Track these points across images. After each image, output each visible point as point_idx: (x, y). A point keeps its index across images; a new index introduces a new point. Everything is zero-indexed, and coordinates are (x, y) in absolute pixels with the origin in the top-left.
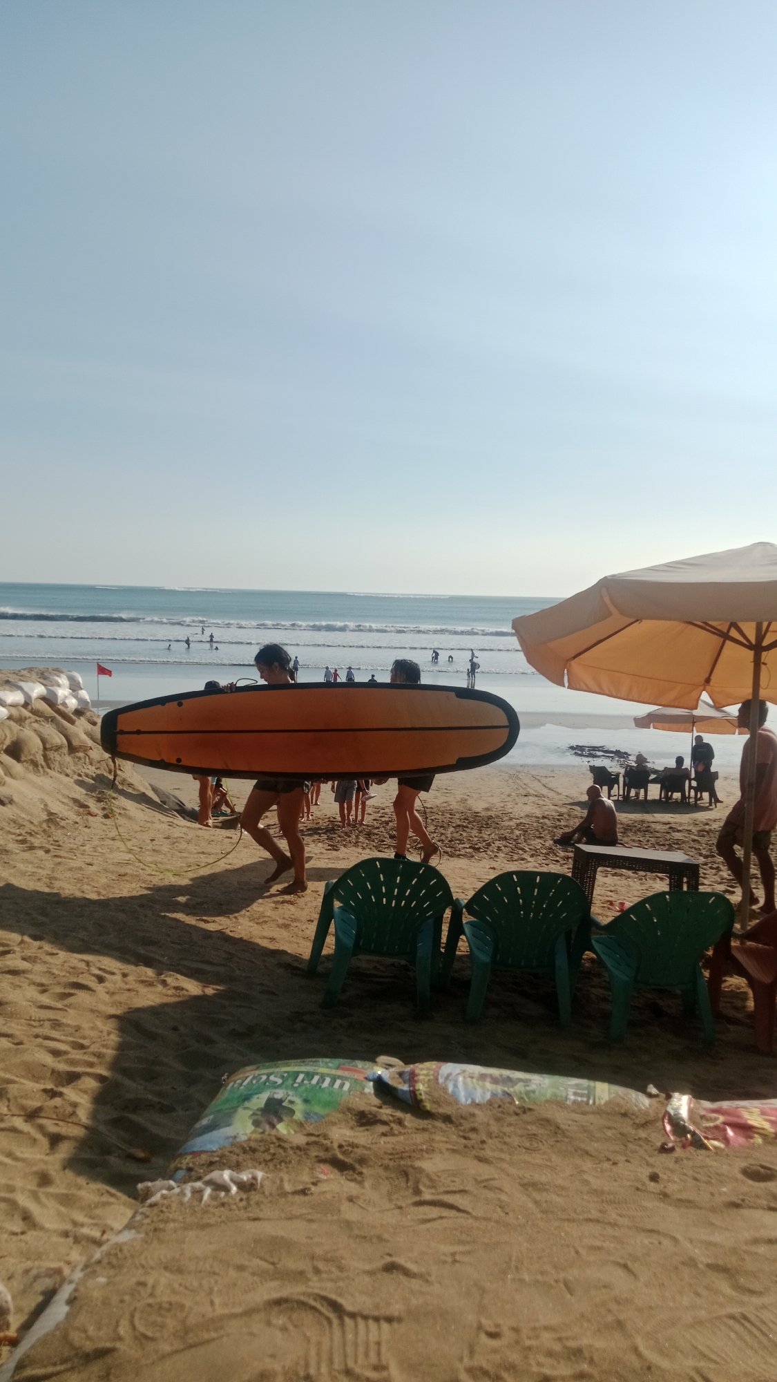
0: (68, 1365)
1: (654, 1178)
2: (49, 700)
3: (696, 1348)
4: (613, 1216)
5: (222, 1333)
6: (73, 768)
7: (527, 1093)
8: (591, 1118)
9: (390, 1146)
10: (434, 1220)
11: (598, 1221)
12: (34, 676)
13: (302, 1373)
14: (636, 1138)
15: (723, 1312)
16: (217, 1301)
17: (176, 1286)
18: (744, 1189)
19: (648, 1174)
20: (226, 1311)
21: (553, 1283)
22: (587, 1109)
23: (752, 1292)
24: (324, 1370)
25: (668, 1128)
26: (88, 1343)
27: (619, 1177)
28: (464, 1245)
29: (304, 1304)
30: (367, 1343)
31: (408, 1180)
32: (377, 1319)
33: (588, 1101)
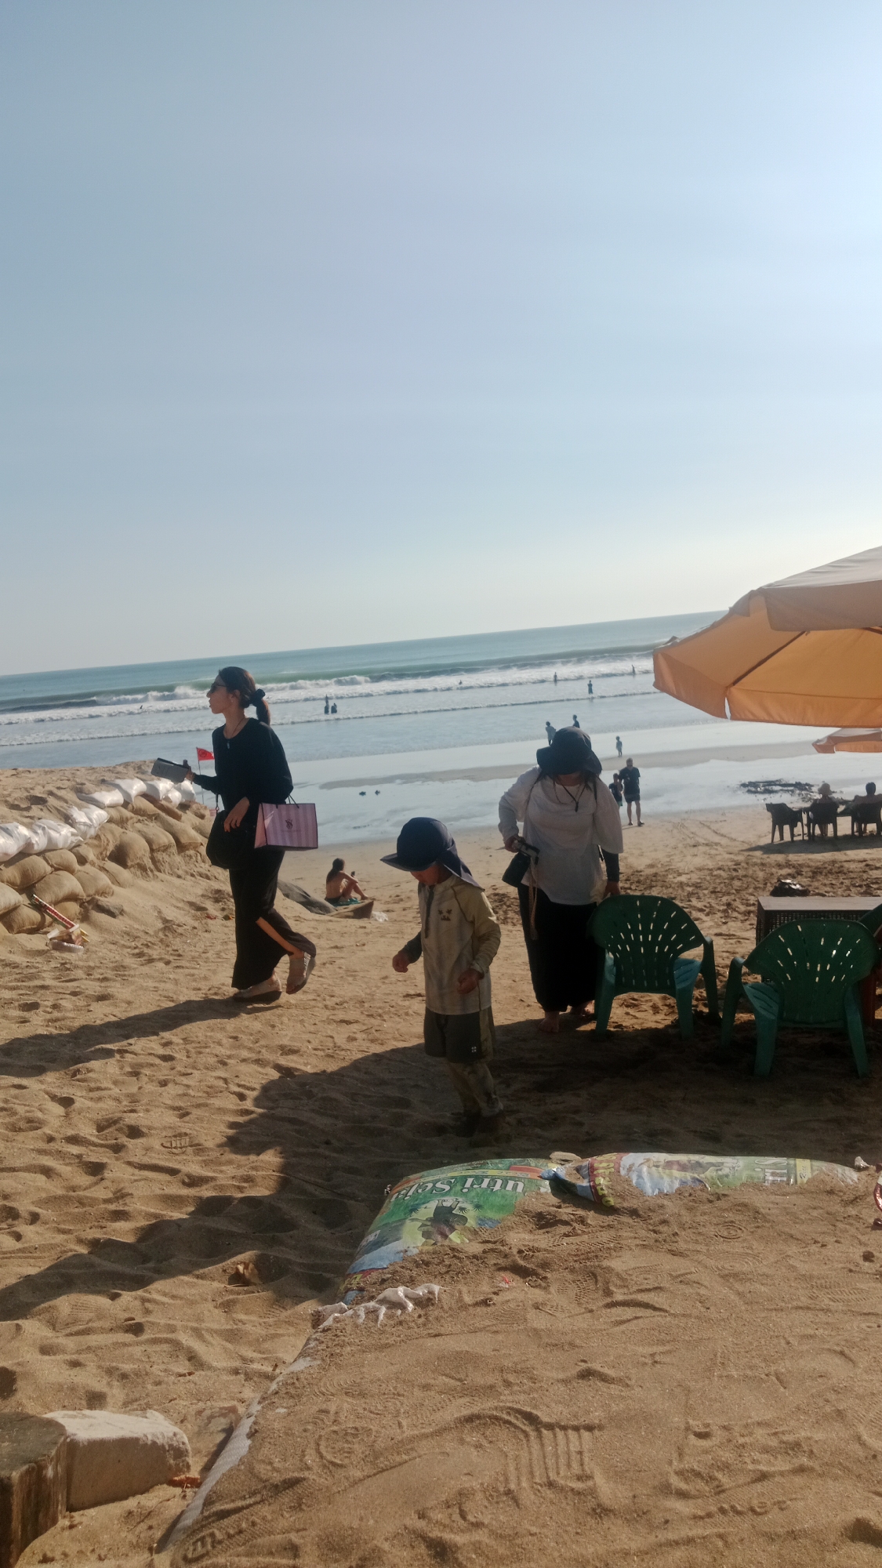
0: (258, 1498)
2: (151, 796)
4: (826, 1302)
5: (414, 1454)
6: (184, 868)
7: (720, 1178)
8: (793, 1198)
9: (574, 1247)
10: (629, 1321)
11: (808, 1308)
12: (131, 772)
13: (502, 1489)
14: (846, 1215)
16: (404, 1423)
17: (360, 1410)
19: (861, 1254)
20: (416, 1432)
21: (763, 1376)
22: (788, 1189)
24: (524, 1484)
25: (881, 1202)
26: (275, 1475)
27: (829, 1259)
28: (664, 1344)
29: (497, 1418)
30: (568, 1453)
31: (596, 1282)
32: (576, 1429)
33: (789, 1180)
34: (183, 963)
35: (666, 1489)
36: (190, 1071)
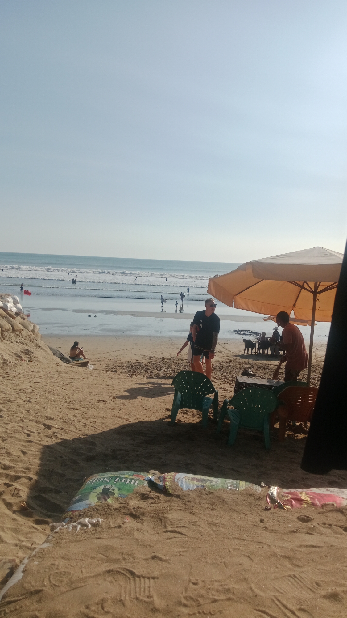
0: (24, 597)
1: (262, 521)
2: (4, 308)
3: (275, 588)
4: (245, 536)
5: (86, 583)
6: (14, 339)
7: (211, 486)
8: (237, 496)
9: (154, 508)
10: (172, 538)
11: (238, 538)
13: (118, 599)
14: (255, 504)
15: (286, 574)
16: (84, 571)
17: (67, 565)
18: (298, 525)
19: (259, 519)
20: (88, 575)
21: (219, 563)
22: (236, 492)
23: (298, 566)
24: (127, 598)
25: (268, 500)
26: (32, 588)
27: (248, 521)
28: (184, 548)
29: (119, 572)
30: (145, 587)
31: (161, 522)
32: (148, 578)
33: (236, 489)
34: (10, 378)
35: (179, 603)
36: (8, 423)
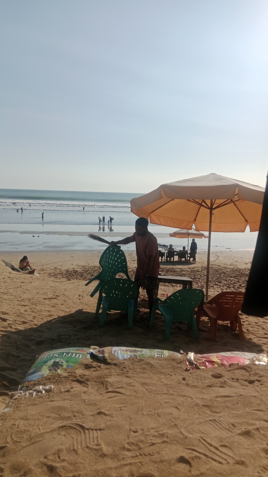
1: (184, 379)
3: (200, 431)
4: (172, 392)
5: (44, 438)
7: (142, 355)
8: (163, 361)
9: (97, 375)
10: (113, 397)
11: (167, 394)
13: (72, 449)
14: (178, 367)
15: (208, 419)
16: (41, 428)
17: (26, 424)
18: (212, 381)
19: (182, 378)
20: (44, 431)
21: (153, 414)
22: (161, 359)
23: (216, 412)
24: (79, 447)
25: (187, 363)
27: (173, 380)
28: (123, 404)
29: (71, 427)
30: (93, 438)
31: (103, 385)
32: (96, 430)
33: (162, 356)
35: (124, 448)
